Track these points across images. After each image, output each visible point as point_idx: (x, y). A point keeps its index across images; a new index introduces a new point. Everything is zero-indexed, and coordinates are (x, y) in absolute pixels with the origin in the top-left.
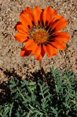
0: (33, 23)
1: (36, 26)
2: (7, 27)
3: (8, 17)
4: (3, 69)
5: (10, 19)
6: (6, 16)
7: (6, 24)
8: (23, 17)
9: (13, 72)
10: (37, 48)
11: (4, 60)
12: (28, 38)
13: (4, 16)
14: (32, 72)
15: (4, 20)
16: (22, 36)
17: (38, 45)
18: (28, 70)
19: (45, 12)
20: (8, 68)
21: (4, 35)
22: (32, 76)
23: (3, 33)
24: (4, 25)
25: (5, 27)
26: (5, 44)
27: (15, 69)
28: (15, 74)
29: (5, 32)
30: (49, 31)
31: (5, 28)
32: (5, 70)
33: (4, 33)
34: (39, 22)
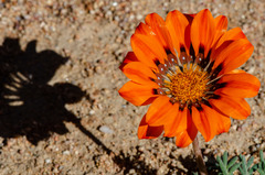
0: (168, 51)
1: (175, 58)
2: (125, 36)
3: (127, 9)
4: (113, 149)
5: (132, 17)
6: (123, 8)
7: (122, 29)
8: (139, 42)
9: (137, 157)
10: (176, 119)
11: (116, 125)
12: (155, 91)
13: (119, 7)
14: (184, 157)
15: (117, 18)
16: (138, 91)
17: (181, 109)
18: (173, 150)
19: (195, 24)
20: (125, 146)
21: (117, 58)
22: (182, 167)
23: (113, 53)
24: (118, 32)
25: (121, 36)
26: (120, 83)
27: (142, 149)
28: (140, 163)
29: (120, 51)
30: (209, 70)
31: (119, 40)
32: (117, 153)
33: (117, 53)
34: (182, 49)
